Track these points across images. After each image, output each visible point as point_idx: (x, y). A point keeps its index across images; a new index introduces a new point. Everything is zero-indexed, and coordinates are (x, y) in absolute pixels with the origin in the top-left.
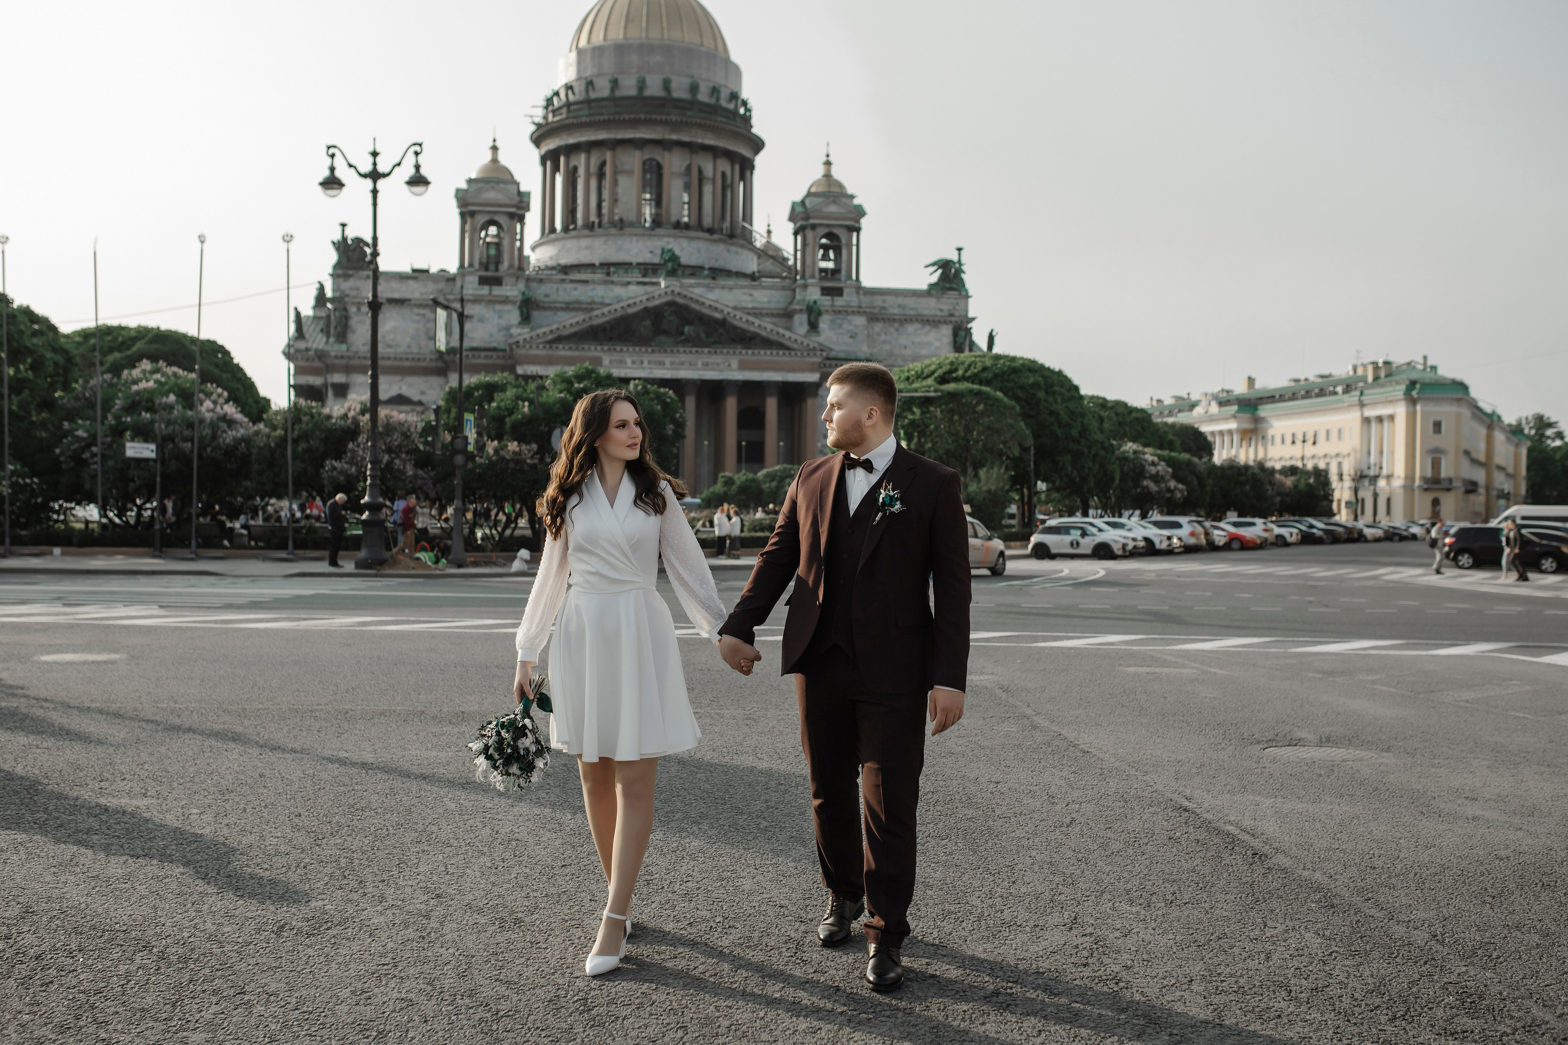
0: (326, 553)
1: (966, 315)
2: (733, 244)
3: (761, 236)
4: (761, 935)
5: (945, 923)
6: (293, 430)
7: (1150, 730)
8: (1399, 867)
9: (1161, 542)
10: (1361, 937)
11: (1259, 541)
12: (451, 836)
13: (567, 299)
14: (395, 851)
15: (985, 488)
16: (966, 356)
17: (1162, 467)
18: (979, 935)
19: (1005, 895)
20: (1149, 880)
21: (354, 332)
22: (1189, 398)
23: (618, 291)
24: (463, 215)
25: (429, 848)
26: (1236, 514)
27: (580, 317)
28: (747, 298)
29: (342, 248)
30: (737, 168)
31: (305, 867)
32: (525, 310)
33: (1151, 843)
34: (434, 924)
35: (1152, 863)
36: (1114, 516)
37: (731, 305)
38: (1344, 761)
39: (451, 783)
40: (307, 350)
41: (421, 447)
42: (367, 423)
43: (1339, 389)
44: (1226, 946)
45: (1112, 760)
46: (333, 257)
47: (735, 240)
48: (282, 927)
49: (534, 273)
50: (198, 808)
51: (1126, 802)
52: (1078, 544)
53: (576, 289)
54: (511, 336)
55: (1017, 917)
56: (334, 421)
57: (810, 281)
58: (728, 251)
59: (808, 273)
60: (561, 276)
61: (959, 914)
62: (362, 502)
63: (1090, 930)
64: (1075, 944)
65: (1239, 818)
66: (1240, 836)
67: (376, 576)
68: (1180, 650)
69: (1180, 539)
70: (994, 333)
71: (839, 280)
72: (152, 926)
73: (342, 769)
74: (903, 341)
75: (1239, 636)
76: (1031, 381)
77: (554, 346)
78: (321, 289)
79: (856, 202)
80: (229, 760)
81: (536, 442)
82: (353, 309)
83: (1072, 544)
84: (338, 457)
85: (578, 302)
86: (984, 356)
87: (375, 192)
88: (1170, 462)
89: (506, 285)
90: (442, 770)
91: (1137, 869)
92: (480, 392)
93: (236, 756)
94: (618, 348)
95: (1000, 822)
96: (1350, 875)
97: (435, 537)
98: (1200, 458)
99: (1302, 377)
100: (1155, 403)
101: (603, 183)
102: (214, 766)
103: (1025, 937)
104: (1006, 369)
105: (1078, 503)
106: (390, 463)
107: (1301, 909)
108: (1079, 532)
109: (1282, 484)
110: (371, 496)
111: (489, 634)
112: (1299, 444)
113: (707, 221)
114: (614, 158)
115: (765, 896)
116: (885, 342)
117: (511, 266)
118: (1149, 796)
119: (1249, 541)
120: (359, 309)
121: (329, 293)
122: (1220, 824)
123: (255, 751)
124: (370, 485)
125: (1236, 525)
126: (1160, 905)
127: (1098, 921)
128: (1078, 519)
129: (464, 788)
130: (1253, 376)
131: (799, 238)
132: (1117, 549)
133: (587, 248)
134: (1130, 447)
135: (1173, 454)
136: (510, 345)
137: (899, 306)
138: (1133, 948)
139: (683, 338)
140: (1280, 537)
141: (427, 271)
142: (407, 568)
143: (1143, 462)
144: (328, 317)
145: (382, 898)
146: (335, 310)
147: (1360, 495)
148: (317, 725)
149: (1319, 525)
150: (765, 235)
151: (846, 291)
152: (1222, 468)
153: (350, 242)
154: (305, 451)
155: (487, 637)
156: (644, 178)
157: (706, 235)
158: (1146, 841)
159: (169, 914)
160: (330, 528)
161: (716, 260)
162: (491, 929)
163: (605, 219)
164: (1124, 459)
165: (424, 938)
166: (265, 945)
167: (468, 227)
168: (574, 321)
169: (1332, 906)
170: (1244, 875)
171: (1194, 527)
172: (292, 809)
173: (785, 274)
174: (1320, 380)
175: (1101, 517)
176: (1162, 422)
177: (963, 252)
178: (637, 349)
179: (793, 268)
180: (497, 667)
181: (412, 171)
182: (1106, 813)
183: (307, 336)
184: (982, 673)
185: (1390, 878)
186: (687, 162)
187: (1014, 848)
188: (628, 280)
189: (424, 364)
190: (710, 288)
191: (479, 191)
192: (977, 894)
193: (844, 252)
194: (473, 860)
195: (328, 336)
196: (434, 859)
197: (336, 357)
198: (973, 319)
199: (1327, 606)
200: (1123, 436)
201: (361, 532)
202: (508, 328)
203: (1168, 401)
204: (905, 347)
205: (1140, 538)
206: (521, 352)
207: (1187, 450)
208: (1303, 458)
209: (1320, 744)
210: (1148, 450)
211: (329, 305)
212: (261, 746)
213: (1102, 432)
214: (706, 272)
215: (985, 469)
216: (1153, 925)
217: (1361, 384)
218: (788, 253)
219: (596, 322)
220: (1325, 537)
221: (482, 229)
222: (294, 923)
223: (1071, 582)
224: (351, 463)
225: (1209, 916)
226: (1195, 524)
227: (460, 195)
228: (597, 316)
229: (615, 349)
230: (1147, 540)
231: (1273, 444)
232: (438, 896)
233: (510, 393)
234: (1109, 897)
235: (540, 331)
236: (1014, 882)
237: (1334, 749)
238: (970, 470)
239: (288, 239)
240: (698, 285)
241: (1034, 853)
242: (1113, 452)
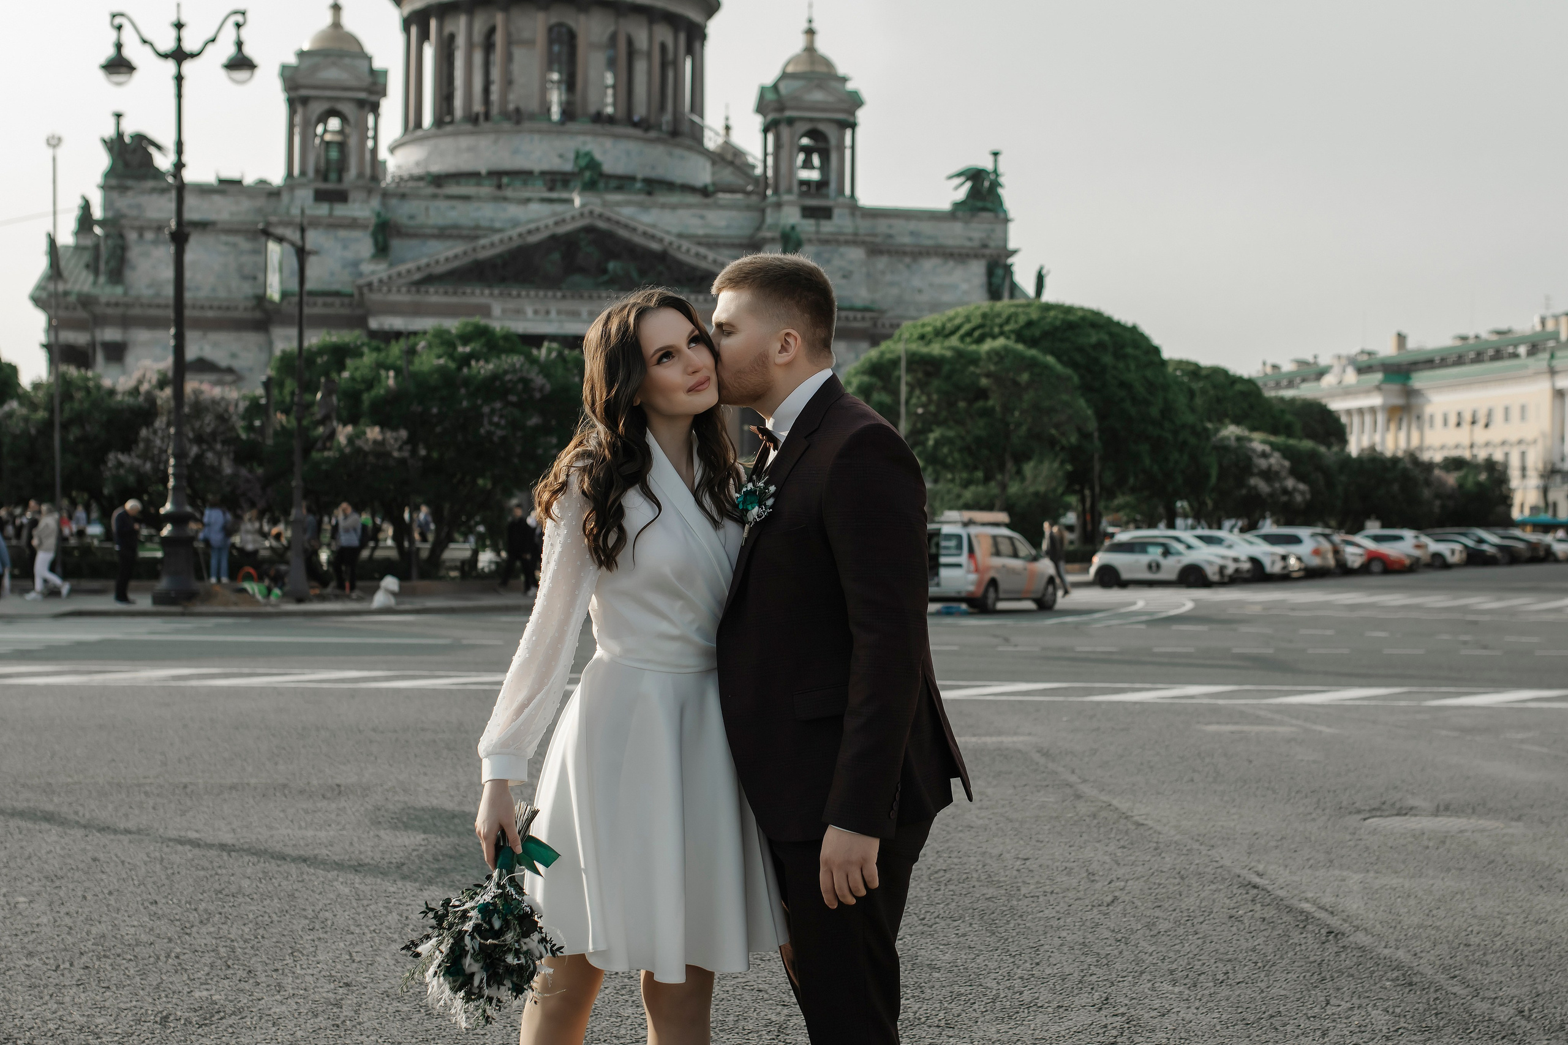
0: (112, 584)
1: (1005, 247)
2: (678, 145)
3: (717, 134)
4: (736, 1018)
5: (953, 1005)
6: (62, 411)
7: (1225, 798)
8: (1498, 944)
9: (1273, 563)
10: (1436, 1014)
11: (1407, 562)
12: (350, 922)
13: (440, 222)
14: (284, 939)
15: (1031, 489)
16: (1004, 305)
17: (1276, 460)
18: (992, 1016)
19: (1026, 977)
20: (1199, 960)
21: (133, 268)
22: (1315, 363)
23: (513, 211)
24: (292, 103)
25: (325, 936)
26: (1377, 524)
27: (459, 248)
28: (697, 222)
29: (116, 148)
30: (682, 37)
31: (177, 957)
32: (380, 238)
33: (1207, 922)
34: (347, 1012)
35: (1204, 942)
36: (1210, 527)
37: (675, 230)
38: (1461, 832)
39: (339, 866)
40: (66, 294)
41: (244, 436)
42: (167, 400)
43: (1522, 350)
44: (1277, 1024)
45: (1173, 832)
46: (103, 161)
47: (679, 140)
48: (167, 1017)
49: (393, 186)
50: (25, 896)
51: (1182, 878)
52: (1158, 566)
53: (453, 208)
54: (361, 275)
55: (1038, 998)
56: (119, 398)
57: (786, 198)
58: (671, 154)
59: (783, 186)
60: (431, 190)
61: (970, 996)
62: (162, 511)
63: (1122, 1010)
64: (1103, 1024)
65: (1318, 895)
66: (1317, 915)
67: (183, 614)
68: (1280, 705)
69: (1299, 559)
70: (1044, 272)
71: (826, 196)
72: (10, 1019)
73: (196, 851)
74: (917, 282)
75: (1361, 686)
76: (1094, 339)
77: (423, 289)
78: (86, 207)
79: (850, 86)
80: (47, 842)
81: (406, 428)
82: (132, 236)
83: (1150, 567)
84: (126, 449)
85: (456, 227)
86: (1028, 305)
87: (179, 79)
88: (1287, 452)
89: (354, 201)
90: (325, 852)
91: (1187, 948)
92: (325, 358)
93: (55, 838)
94: (514, 292)
95: (1026, 902)
96: (1437, 953)
97: (264, 561)
98: (1329, 446)
99: (1471, 334)
100: (1269, 370)
101: (492, 58)
102: (30, 850)
103: (1046, 1018)
104: (1058, 323)
105: (1161, 510)
106: (199, 457)
107: (1372, 988)
108: (1159, 550)
109: (1441, 483)
110: (175, 503)
111: (355, 690)
112: (1466, 427)
113: (640, 111)
114: (507, 22)
115: (740, 980)
116: (892, 284)
117: (361, 175)
118: (1213, 871)
119: (1394, 562)
120: (141, 236)
121: (97, 213)
122: (1295, 902)
123: (79, 833)
124: (175, 488)
125: (1377, 539)
126: (1208, 985)
127: (1133, 1001)
128: (1160, 532)
129: (356, 871)
130: (1405, 331)
131: (771, 137)
132: (1212, 573)
133: (470, 149)
134: (1231, 431)
135: (1292, 442)
136: (360, 288)
137: (912, 233)
138: (1170, 1027)
139: (606, 278)
140: (1437, 556)
141: (239, 183)
142: (226, 604)
143: (1250, 453)
144: (96, 248)
145: (280, 988)
146: (107, 236)
147: (1552, 496)
148: (151, 803)
149: (1491, 539)
150: (722, 132)
151: (836, 212)
152: (1360, 460)
153: (127, 140)
154: (78, 440)
155: (353, 694)
156: (550, 51)
157: (638, 132)
158: (1201, 919)
159: (25, 1007)
160: (117, 548)
161: (653, 168)
162: (416, 1017)
163: (495, 110)
164: (1223, 449)
165: (338, 1026)
166: (150, 1036)
167: (298, 119)
168: (450, 253)
169: (1411, 984)
170: (1313, 953)
171: (1318, 542)
172: (145, 896)
173: (750, 188)
174: (1495, 338)
175: (1193, 528)
176: (1276, 397)
177: (1001, 158)
178: (541, 293)
179: (762, 180)
180: (374, 730)
181: (230, 51)
182: (1157, 891)
183: (66, 274)
184: (1016, 734)
185: (1484, 954)
186: (612, 29)
187: (1041, 929)
188: (527, 194)
189: (237, 314)
190: (643, 207)
191: (315, 69)
192: (993, 976)
193: (834, 157)
194: (382, 948)
195: (97, 273)
196: (334, 947)
197: (108, 304)
198: (1014, 252)
199: (1485, 647)
200: (1221, 418)
201: (159, 554)
202: (356, 264)
203: (1287, 367)
204: (920, 291)
205: (1243, 557)
206: (376, 297)
207: (1311, 435)
208: (1472, 446)
209: (1436, 812)
210: (1257, 436)
211: (98, 230)
212: (85, 827)
213: (1193, 410)
214: (638, 185)
215: (1032, 464)
216: (1197, 1004)
217: (1551, 344)
218: (755, 158)
219: (483, 255)
220: (1499, 555)
221: (318, 122)
222: (179, 1013)
223: (1144, 618)
224: (145, 456)
225: (1263, 995)
226: (1321, 540)
227: (288, 73)
228: (484, 247)
229: (510, 295)
230: (1254, 560)
231: (1432, 425)
232: (347, 985)
233: (369, 358)
234: (1149, 977)
235: (403, 268)
236: (1038, 964)
237: (1451, 819)
238: (1010, 466)
239: (54, 142)
240: (628, 203)
241: (1064, 934)
242: (1208, 438)
